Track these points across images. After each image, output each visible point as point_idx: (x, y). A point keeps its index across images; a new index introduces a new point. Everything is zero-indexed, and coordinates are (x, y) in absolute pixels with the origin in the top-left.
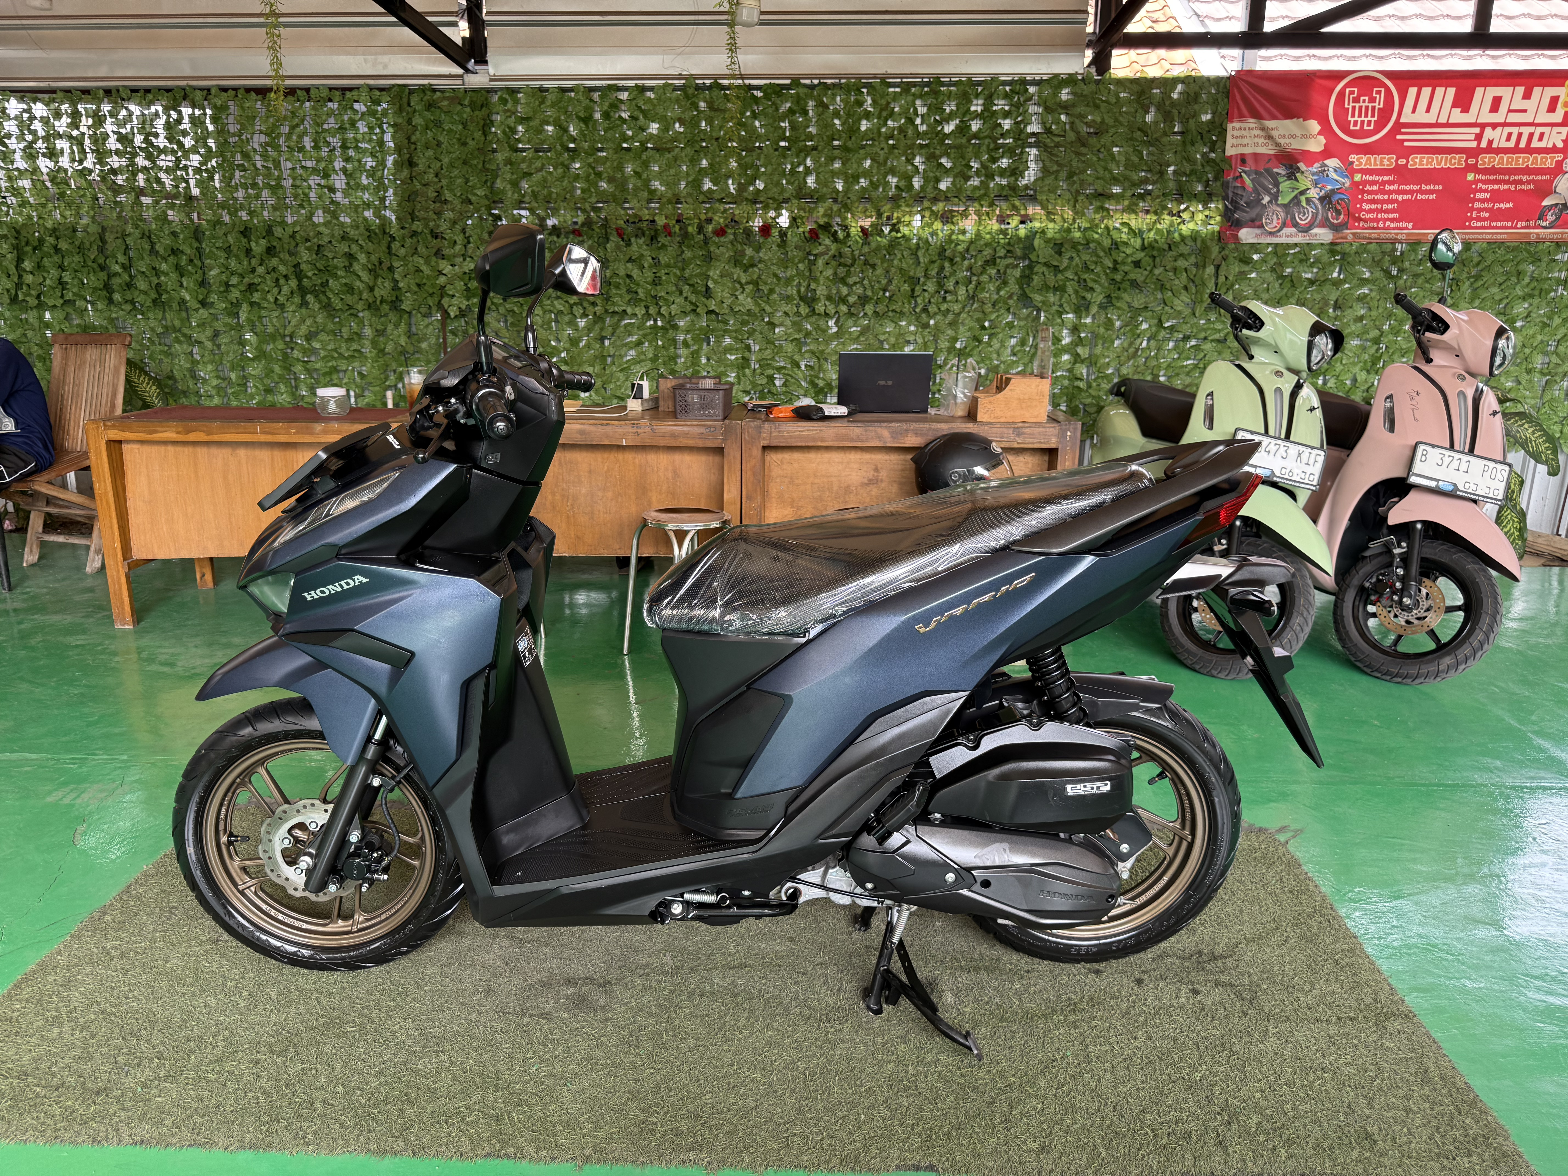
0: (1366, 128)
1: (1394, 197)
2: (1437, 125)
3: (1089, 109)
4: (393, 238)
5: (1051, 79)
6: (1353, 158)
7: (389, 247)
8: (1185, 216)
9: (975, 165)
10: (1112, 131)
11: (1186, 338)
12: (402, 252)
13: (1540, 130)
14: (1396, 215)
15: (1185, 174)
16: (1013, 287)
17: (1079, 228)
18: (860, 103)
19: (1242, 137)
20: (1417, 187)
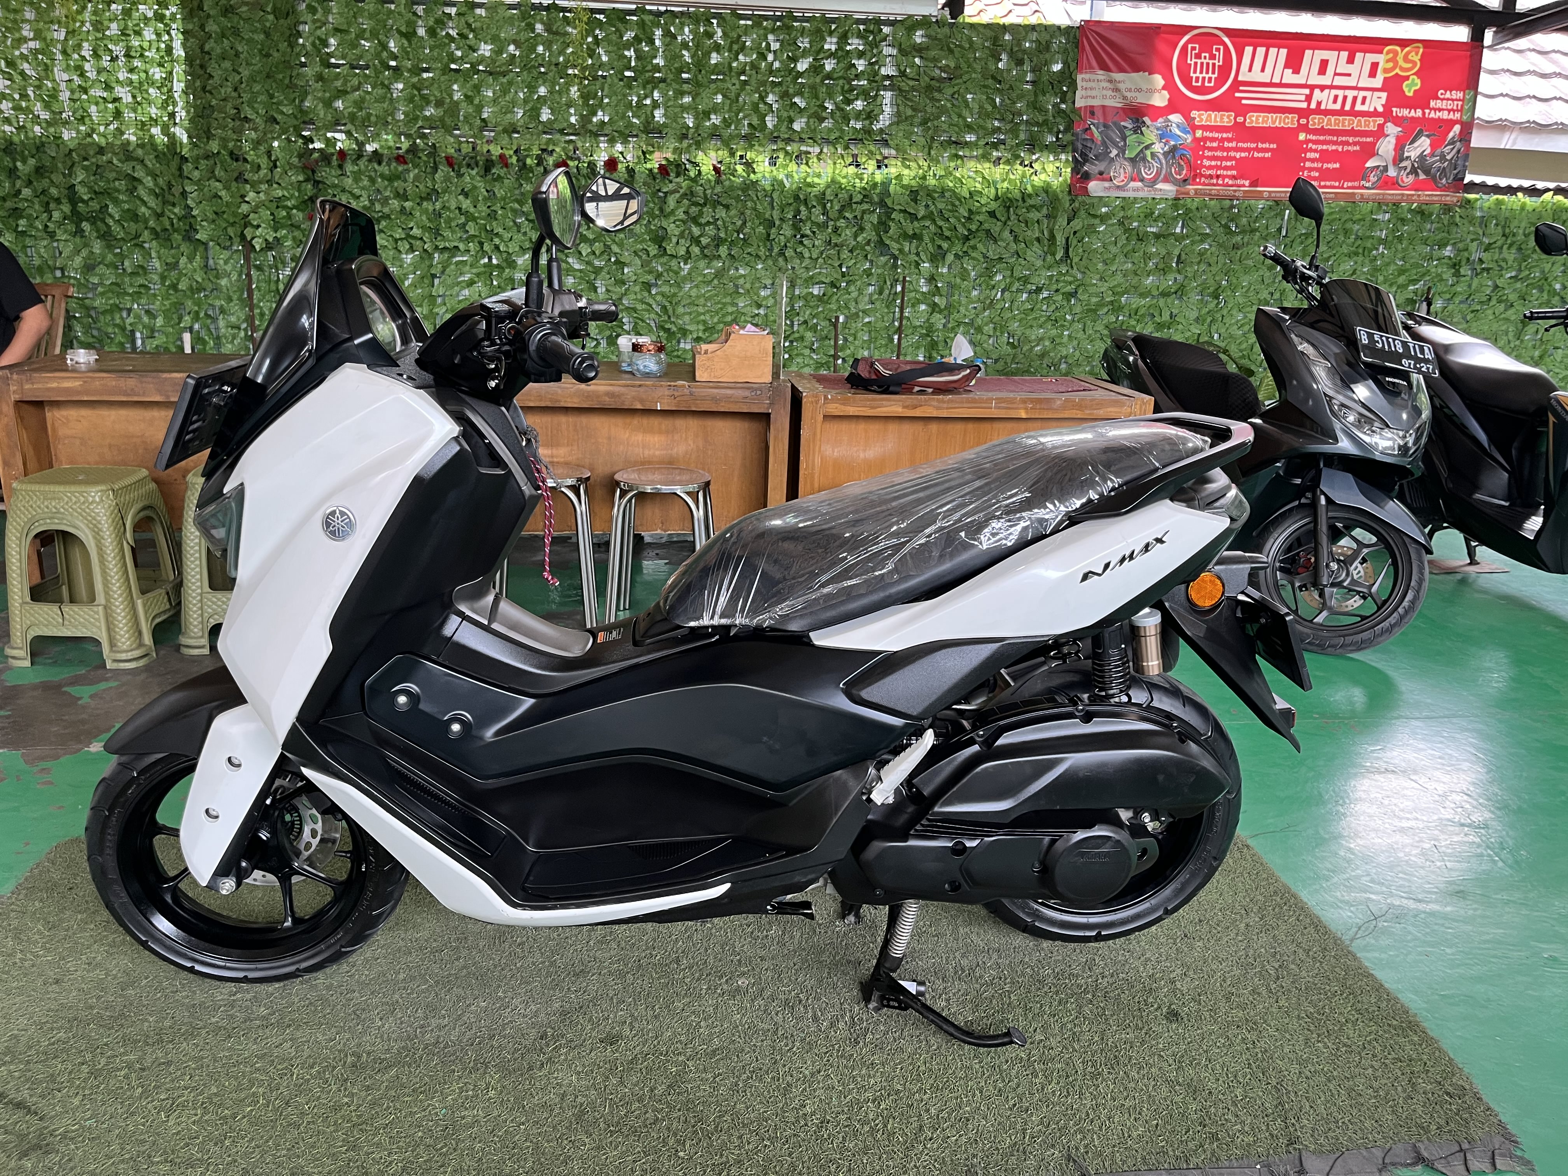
0: (1207, 84)
1: (1232, 154)
2: (1271, 85)
3: (943, 53)
4: (184, 159)
5: (905, 19)
6: (1194, 114)
7: (180, 169)
8: (1036, 166)
9: (830, 106)
10: (965, 78)
11: (1039, 290)
12: (196, 174)
13: (1362, 94)
14: (1234, 172)
15: (1037, 124)
16: (869, 234)
17: (935, 175)
18: (710, 35)
19: (1091, 89)
20: (1253, 145)
